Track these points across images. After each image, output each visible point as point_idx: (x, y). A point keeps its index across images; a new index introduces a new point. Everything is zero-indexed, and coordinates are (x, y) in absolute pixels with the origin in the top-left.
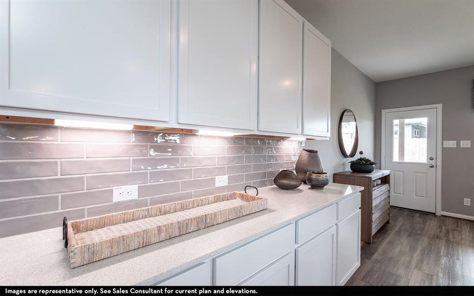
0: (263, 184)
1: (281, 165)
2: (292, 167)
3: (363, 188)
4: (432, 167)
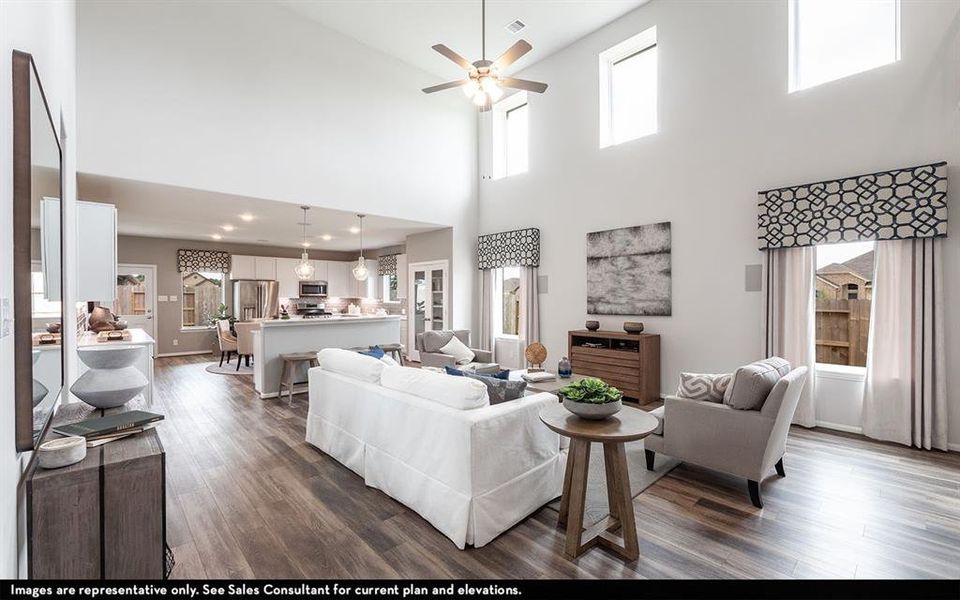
4: (150, 318)
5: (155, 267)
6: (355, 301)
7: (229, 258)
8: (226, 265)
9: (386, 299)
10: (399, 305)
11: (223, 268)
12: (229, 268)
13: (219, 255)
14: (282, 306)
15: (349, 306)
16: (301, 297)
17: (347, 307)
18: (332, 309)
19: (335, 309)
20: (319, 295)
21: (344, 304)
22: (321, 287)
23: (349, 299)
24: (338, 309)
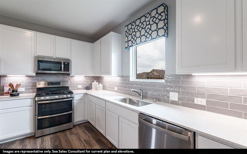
9: (132, 77)
15: (93, 83)
16: (37, 74)
17: (91, 84)
18: (77, 86)
19: (80, 86)
20: (61, 72)
21: (88, 81)
22: (63, 66)
23: (92, 77)
24: (82, 86)
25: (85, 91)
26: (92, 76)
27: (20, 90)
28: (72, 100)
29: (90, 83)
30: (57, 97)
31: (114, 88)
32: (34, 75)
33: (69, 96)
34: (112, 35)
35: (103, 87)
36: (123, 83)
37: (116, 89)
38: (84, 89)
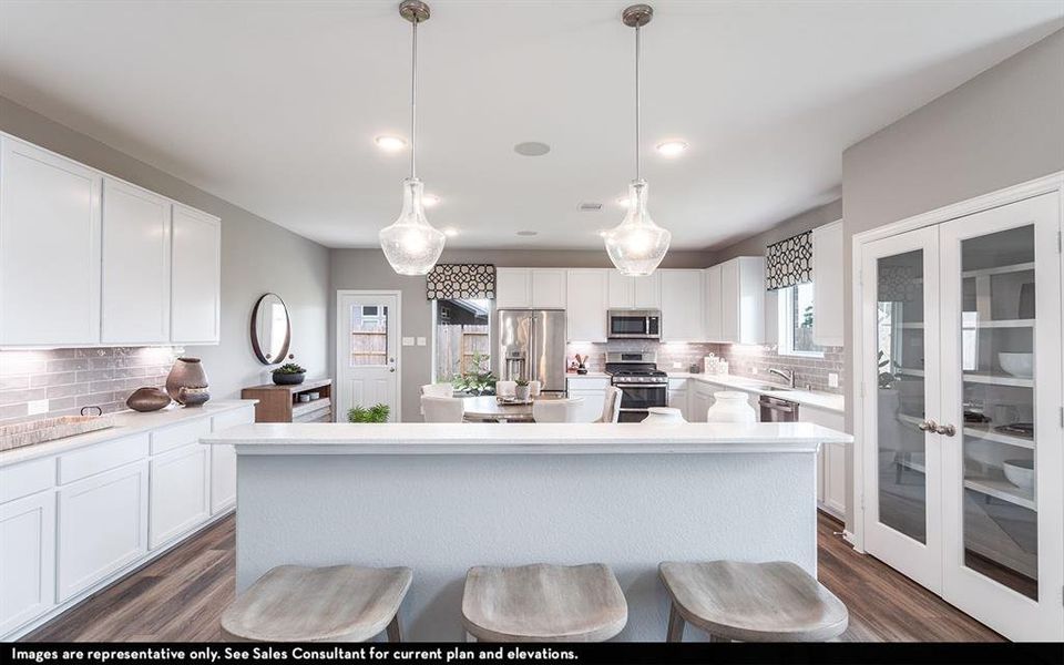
0: (111, 408)
1: (140, 381)
2: (160, 384)
3: (257, 401)
4: (392, 371)
5: (399, 292)
6: (719, 349)
7: (494, 273)
8: (490, 285)
9: (785, 347)
10: (820, 363)
11: (486, 291)
12: (494, 291)
13: (481, 270)
14: (578, 357)
15: (706, 358)
16: (609, 339)
17: (703, 360)
18: (672, 365)
19: (678, 365)
20: (644, 336)
21: (696, 354)
22: (648, 322)
23: (706, 345)
24: (684, 365)
25: (689, 375)
26: (704, 341)
27: (587, 365)
28: (664, 388)
29: (699, 357)
30: (642, 379)
31: (751, 370)
32: (606, 341)
33: (661, 379)
34: (742, 263)
35: (730, 366)
36: (766, 360)
37: (755, 371)
38: (686, 371)
